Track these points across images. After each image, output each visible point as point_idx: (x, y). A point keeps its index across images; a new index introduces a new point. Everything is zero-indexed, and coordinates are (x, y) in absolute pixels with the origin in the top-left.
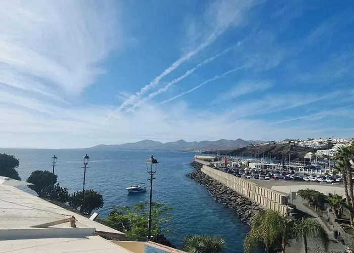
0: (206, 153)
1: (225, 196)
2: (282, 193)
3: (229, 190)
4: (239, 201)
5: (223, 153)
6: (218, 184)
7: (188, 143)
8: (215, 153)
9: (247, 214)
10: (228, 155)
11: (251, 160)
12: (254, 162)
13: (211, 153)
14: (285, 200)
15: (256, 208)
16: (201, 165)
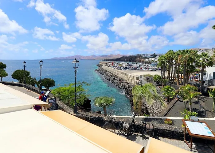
0: (104, 60)
1: (113, 78)
2: (136, 75)
3: (114, 75)
4: (118, 79)
5: (111, 60)
6: (109, 73)
7: (96, 56)
8: (108, 60)
9: (122, 85)
10: (114, 61)
11: (124, 62)
12: (124, 63)
13: (106, 60)
14: (137, 79)
15: (126, 82)
16: (102, 65)
